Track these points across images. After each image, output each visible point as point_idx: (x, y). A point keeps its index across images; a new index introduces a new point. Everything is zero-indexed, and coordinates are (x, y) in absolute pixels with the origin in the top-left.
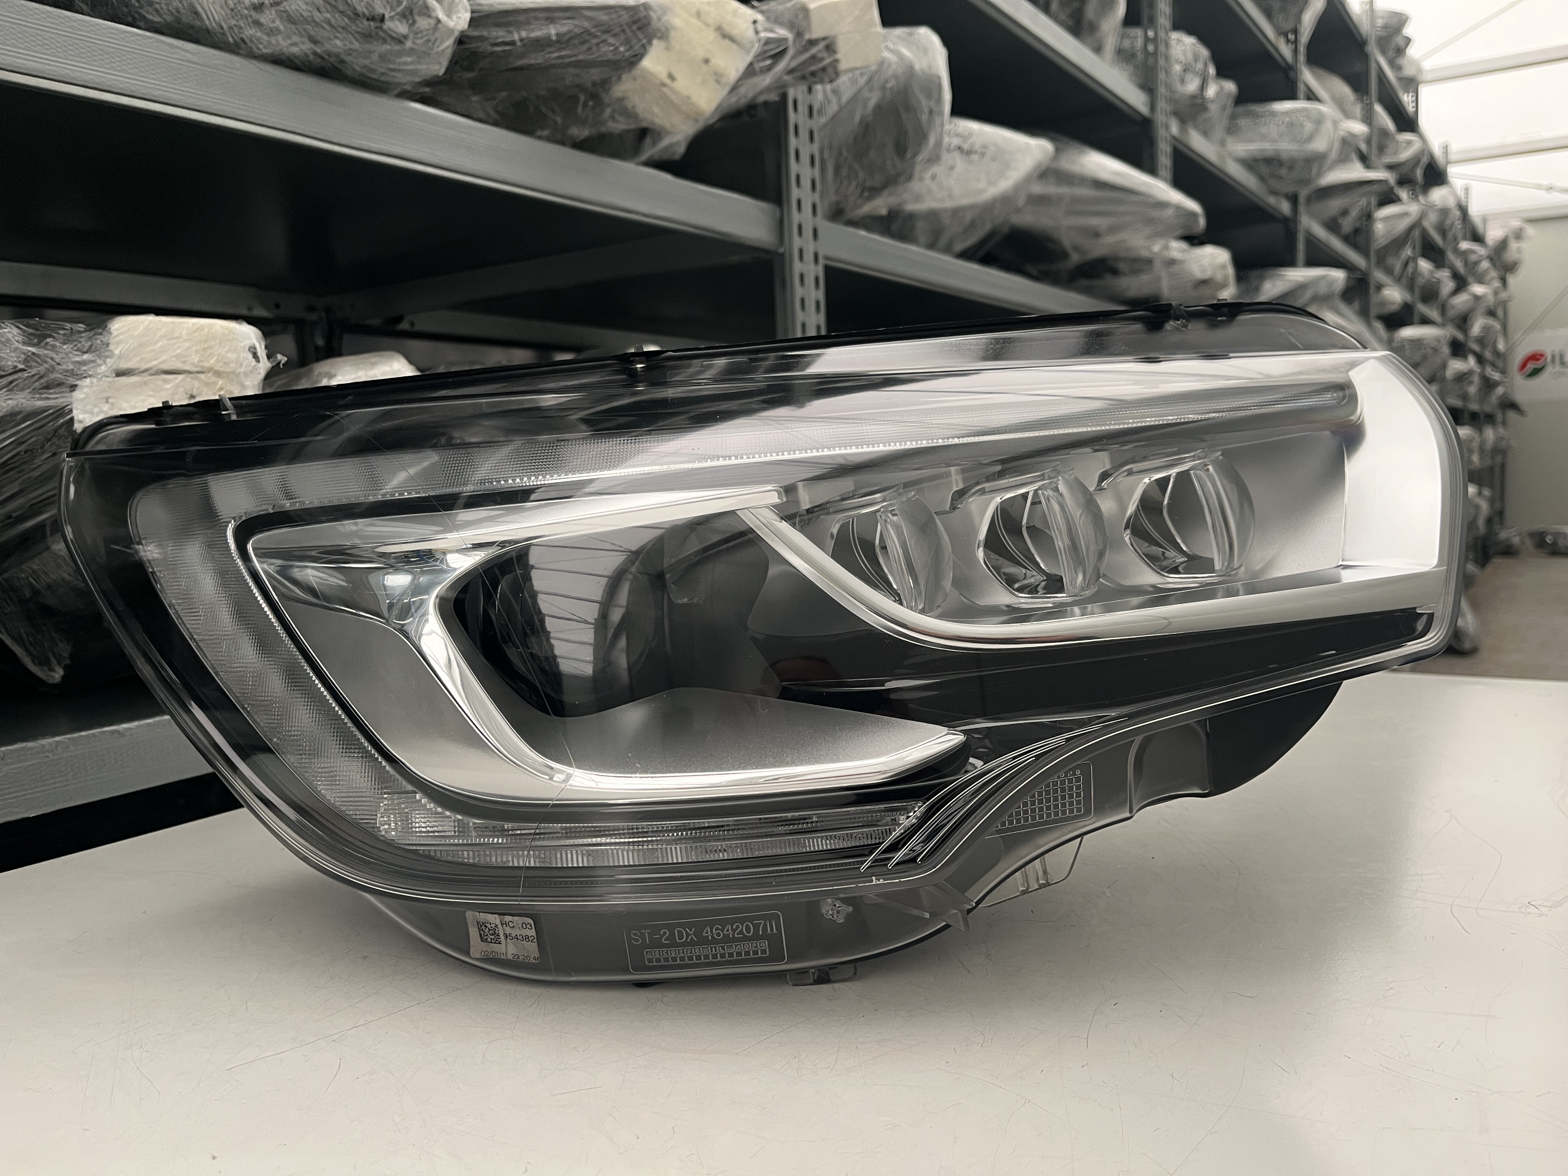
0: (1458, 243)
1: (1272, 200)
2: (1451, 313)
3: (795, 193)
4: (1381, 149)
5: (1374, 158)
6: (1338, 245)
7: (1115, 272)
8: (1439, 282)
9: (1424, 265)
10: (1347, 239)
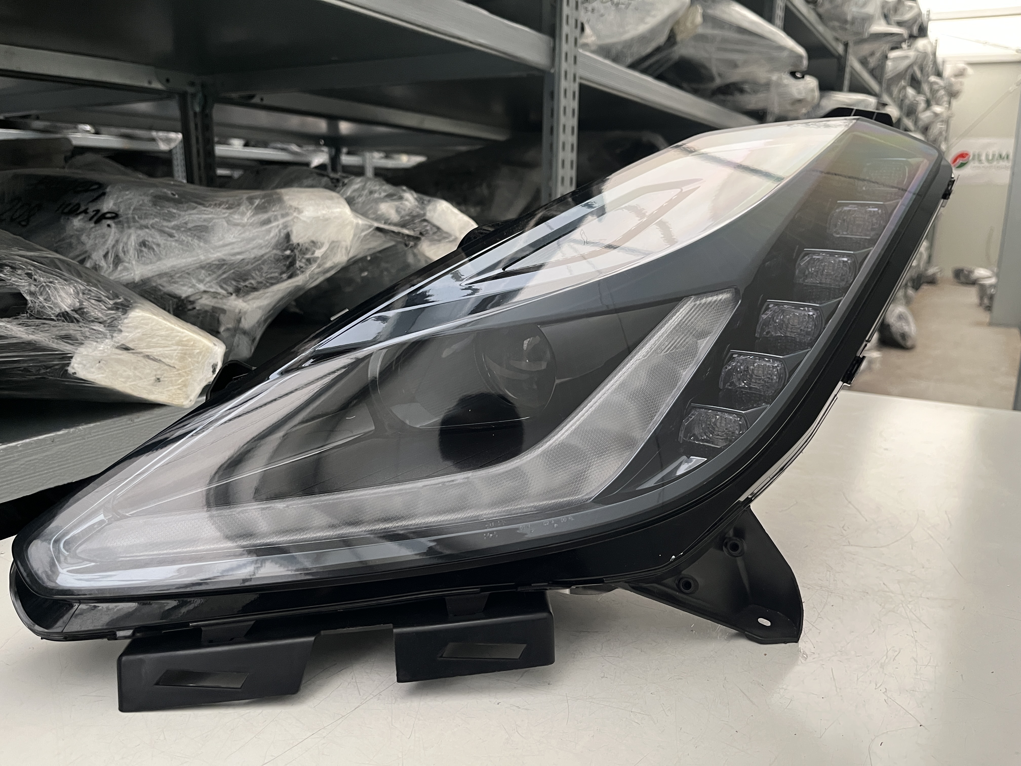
0: (929, 77)
1: (834, 43)
2: (921, 124)
3: (566, 29)
4: (896, 10)
5: (891, 16)
6: (866, 76)
7: (742, 91)
8: (918, 103)
9: (910, 91)
10: (872, 72)
